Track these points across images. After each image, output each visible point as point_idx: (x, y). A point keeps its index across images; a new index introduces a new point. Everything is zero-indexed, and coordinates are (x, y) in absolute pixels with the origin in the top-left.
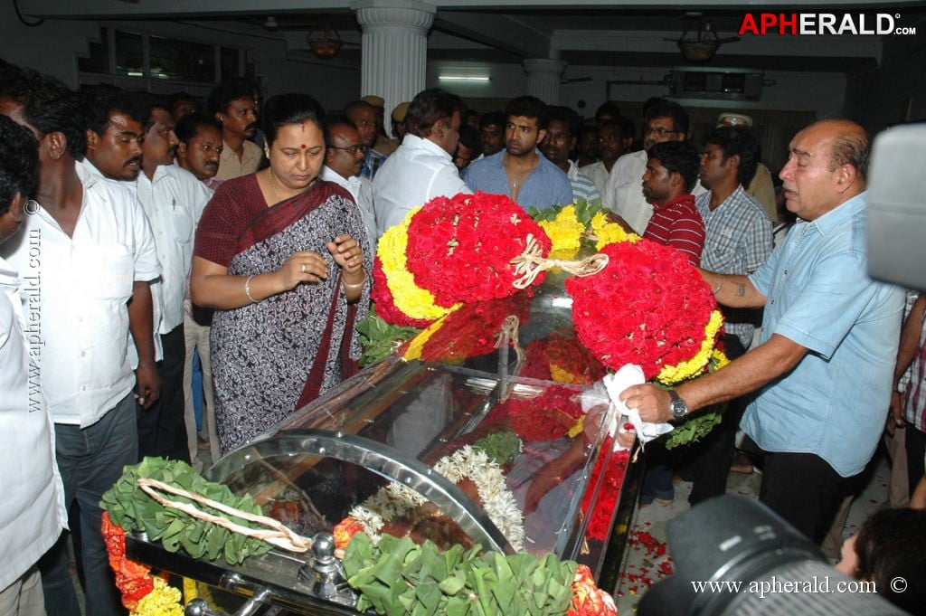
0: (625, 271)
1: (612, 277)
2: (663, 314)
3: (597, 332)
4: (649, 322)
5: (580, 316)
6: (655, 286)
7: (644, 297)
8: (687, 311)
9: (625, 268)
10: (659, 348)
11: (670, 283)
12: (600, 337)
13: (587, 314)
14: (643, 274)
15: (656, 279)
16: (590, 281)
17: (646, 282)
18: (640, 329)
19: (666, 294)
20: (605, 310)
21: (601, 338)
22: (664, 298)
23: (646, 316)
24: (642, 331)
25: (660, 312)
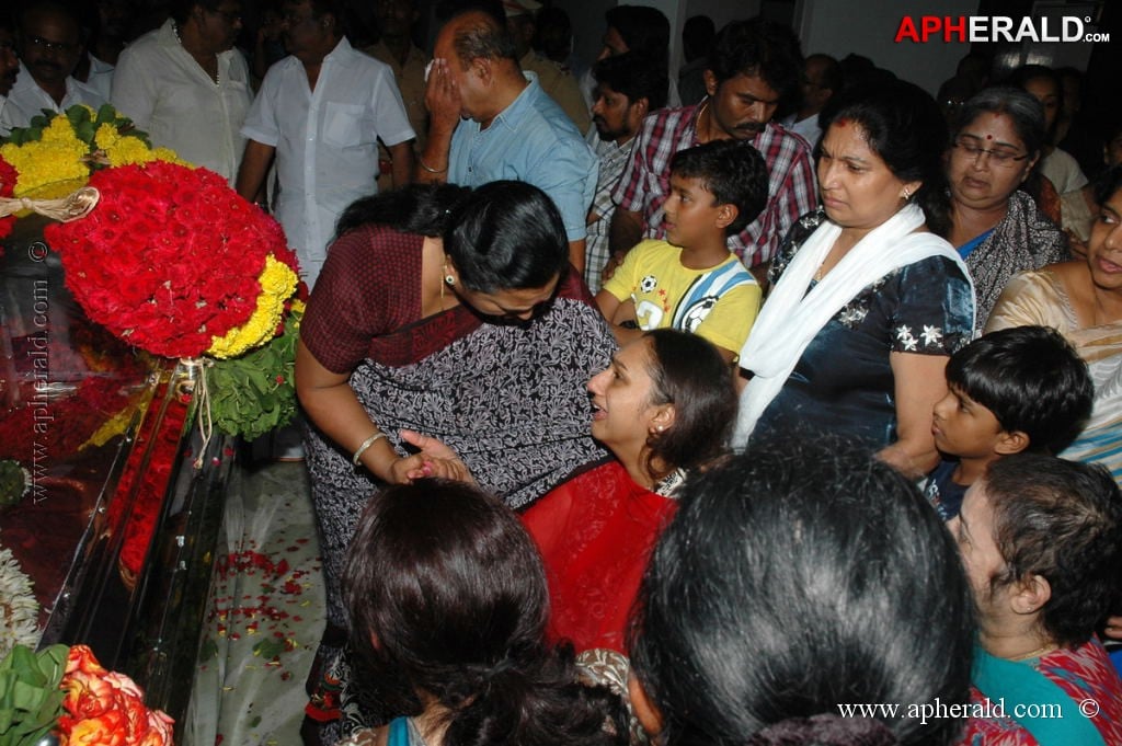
0: (128, 209)
1: (110, 219)
2: (192, 264)
3: (104, 300)
4: (175, 277)
5: (74, 279)
6: (177, 227)
7: (163, 244)
8: (226, 256)
9: (128, 204)
10: (198, 311)
11: (198, 219)
12: (110, 306)
13: (83, 275)
14: (157, 210)
15: (177, 216)
16: (78, 226)
17: (163, 221)
18: (164, 288)
19: (194, 235)
20: (109, 269)
21: (112, 307)
22: (191, 242)
23: (169, 270)
24: (168, 291)
25: (188, 262)
